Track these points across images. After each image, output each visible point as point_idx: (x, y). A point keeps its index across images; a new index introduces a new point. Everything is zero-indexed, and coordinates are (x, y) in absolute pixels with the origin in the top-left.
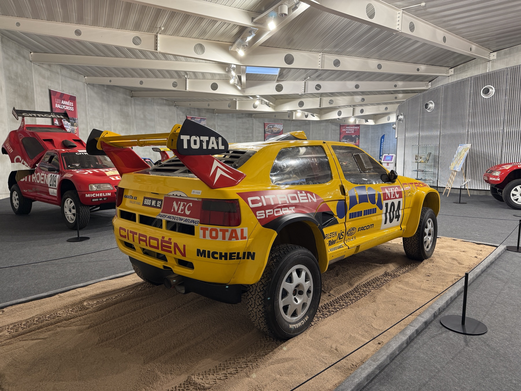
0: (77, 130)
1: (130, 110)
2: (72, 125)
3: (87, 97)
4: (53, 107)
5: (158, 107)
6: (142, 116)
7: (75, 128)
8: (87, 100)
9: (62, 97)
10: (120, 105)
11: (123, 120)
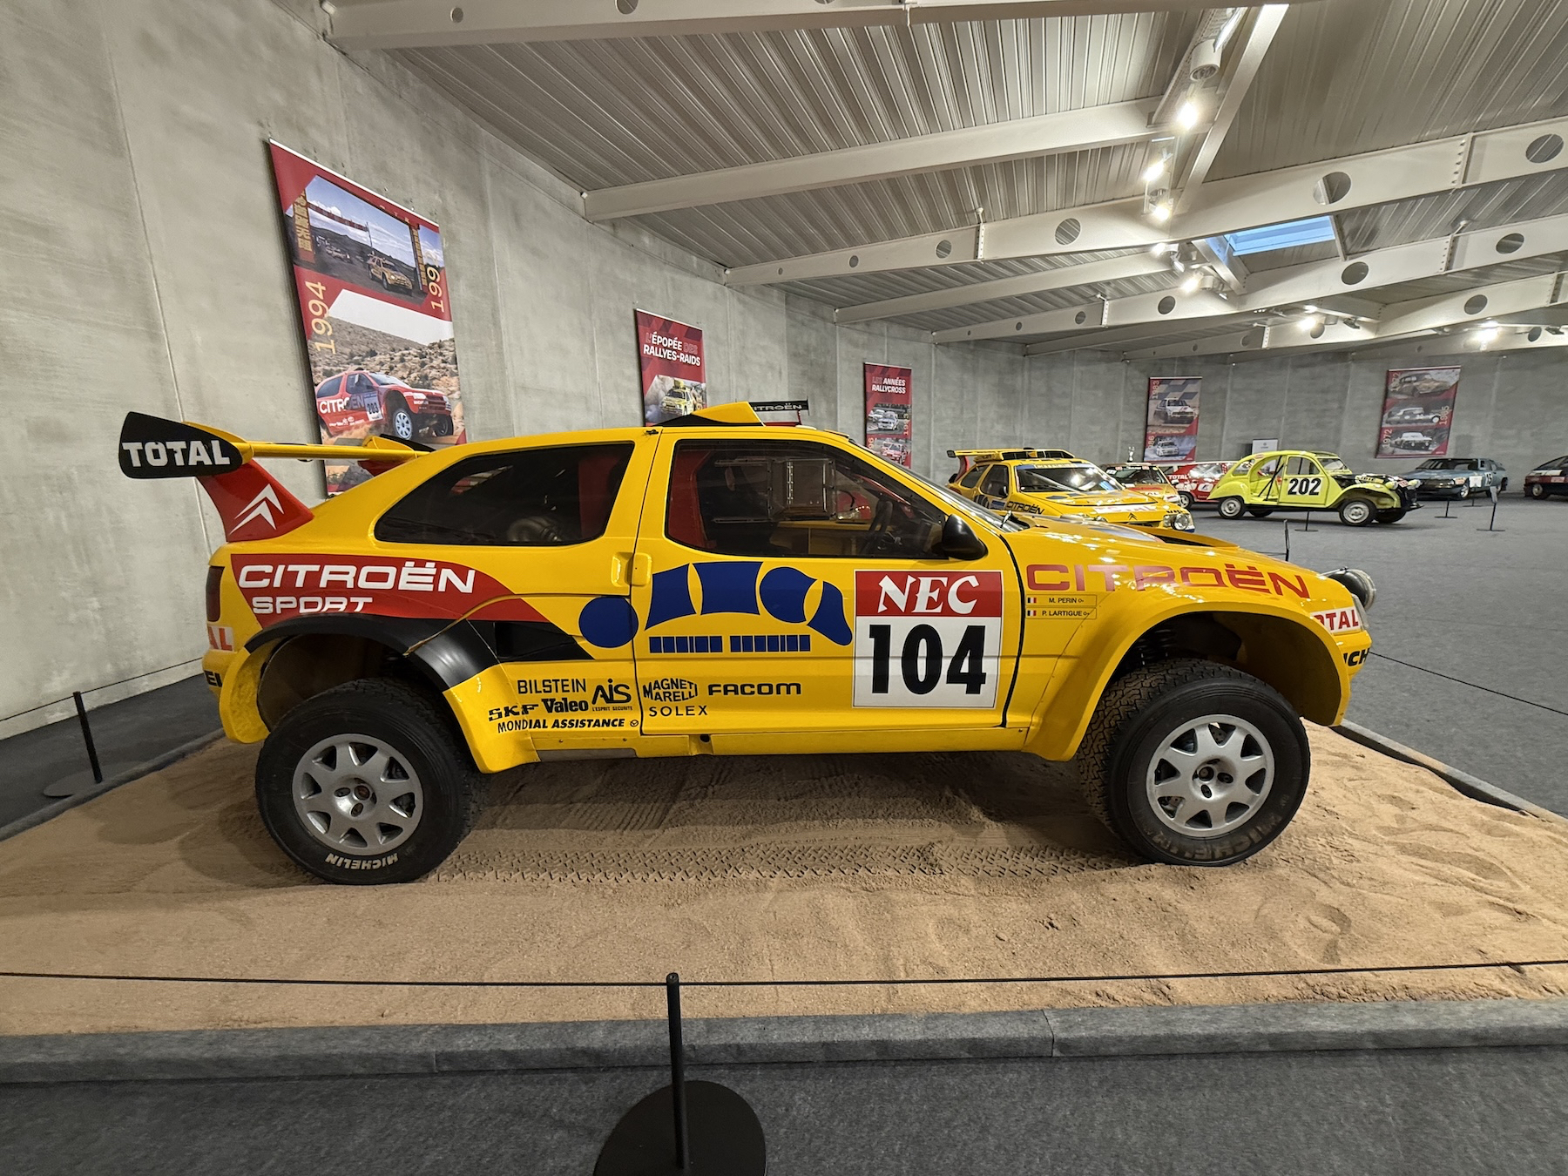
0: (910, 424)
1: (1020, 381)
2: (901, 416)
3: (933, 366)
4: (868, 391)
5: (1083, 368)
6: (1044, 390)
7: (906, 421)
8: (933, 372)
9: (885, 372)
10: (1000, 372)
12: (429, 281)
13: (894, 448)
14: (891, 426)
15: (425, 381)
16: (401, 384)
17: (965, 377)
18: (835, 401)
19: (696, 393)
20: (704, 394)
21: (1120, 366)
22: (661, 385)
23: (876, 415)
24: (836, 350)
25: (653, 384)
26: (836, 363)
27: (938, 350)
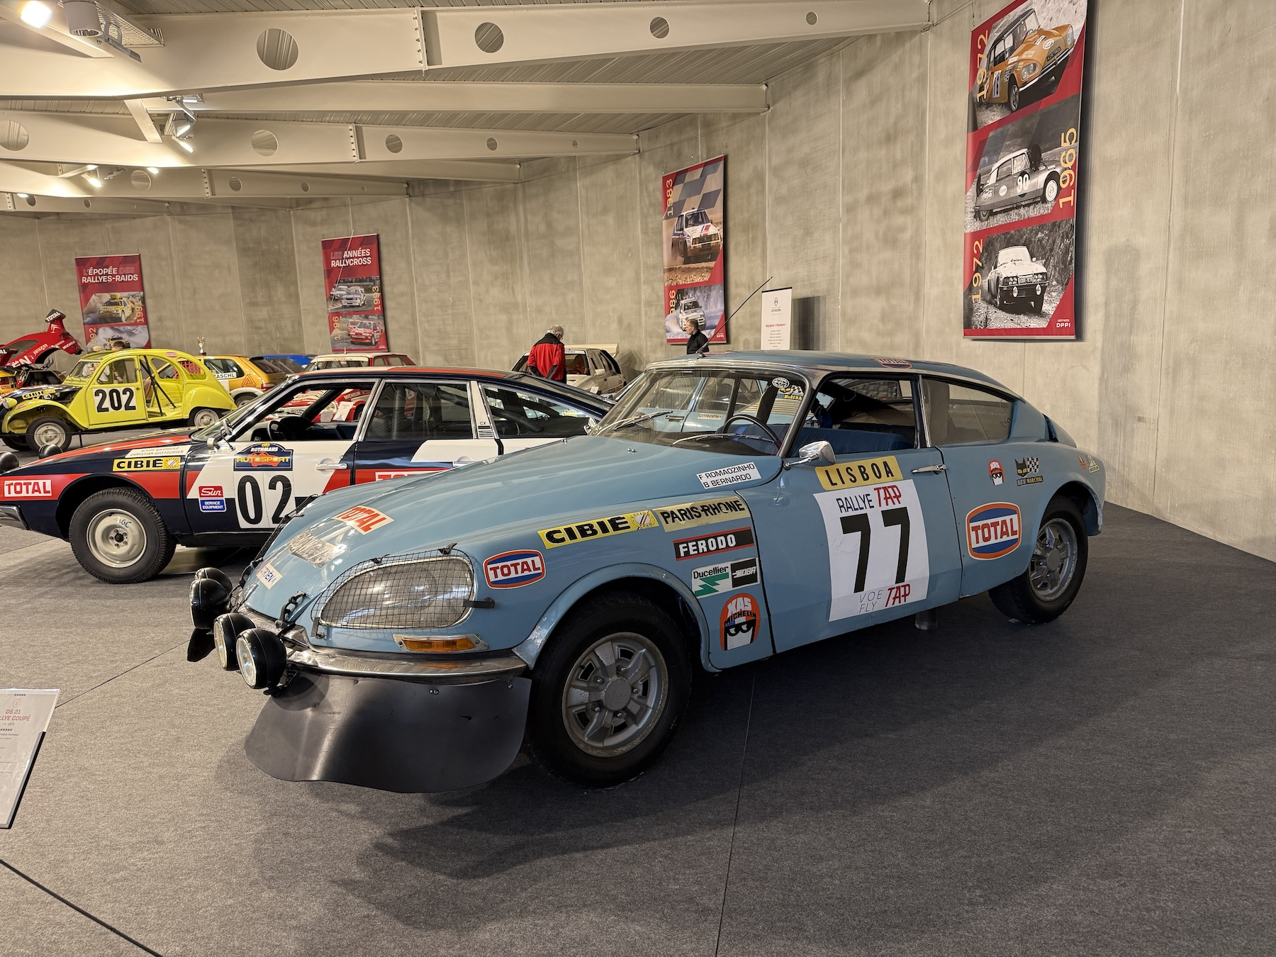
1: (512, 223)
6: (543, 228)
9: (343, 245)
10: (488, 215)
11: (494, 254)
13: (365, 326)
14: (358, 302)
17: (449, 229)
18: (295, 283)
19: (133, 300)
20: (143, 300)
21: (632, 164)
22: (99, 301)
23: (338, 292)
24: (292, 234)
25: (91, 300)
26: (293, 248)
27: (413, 204)
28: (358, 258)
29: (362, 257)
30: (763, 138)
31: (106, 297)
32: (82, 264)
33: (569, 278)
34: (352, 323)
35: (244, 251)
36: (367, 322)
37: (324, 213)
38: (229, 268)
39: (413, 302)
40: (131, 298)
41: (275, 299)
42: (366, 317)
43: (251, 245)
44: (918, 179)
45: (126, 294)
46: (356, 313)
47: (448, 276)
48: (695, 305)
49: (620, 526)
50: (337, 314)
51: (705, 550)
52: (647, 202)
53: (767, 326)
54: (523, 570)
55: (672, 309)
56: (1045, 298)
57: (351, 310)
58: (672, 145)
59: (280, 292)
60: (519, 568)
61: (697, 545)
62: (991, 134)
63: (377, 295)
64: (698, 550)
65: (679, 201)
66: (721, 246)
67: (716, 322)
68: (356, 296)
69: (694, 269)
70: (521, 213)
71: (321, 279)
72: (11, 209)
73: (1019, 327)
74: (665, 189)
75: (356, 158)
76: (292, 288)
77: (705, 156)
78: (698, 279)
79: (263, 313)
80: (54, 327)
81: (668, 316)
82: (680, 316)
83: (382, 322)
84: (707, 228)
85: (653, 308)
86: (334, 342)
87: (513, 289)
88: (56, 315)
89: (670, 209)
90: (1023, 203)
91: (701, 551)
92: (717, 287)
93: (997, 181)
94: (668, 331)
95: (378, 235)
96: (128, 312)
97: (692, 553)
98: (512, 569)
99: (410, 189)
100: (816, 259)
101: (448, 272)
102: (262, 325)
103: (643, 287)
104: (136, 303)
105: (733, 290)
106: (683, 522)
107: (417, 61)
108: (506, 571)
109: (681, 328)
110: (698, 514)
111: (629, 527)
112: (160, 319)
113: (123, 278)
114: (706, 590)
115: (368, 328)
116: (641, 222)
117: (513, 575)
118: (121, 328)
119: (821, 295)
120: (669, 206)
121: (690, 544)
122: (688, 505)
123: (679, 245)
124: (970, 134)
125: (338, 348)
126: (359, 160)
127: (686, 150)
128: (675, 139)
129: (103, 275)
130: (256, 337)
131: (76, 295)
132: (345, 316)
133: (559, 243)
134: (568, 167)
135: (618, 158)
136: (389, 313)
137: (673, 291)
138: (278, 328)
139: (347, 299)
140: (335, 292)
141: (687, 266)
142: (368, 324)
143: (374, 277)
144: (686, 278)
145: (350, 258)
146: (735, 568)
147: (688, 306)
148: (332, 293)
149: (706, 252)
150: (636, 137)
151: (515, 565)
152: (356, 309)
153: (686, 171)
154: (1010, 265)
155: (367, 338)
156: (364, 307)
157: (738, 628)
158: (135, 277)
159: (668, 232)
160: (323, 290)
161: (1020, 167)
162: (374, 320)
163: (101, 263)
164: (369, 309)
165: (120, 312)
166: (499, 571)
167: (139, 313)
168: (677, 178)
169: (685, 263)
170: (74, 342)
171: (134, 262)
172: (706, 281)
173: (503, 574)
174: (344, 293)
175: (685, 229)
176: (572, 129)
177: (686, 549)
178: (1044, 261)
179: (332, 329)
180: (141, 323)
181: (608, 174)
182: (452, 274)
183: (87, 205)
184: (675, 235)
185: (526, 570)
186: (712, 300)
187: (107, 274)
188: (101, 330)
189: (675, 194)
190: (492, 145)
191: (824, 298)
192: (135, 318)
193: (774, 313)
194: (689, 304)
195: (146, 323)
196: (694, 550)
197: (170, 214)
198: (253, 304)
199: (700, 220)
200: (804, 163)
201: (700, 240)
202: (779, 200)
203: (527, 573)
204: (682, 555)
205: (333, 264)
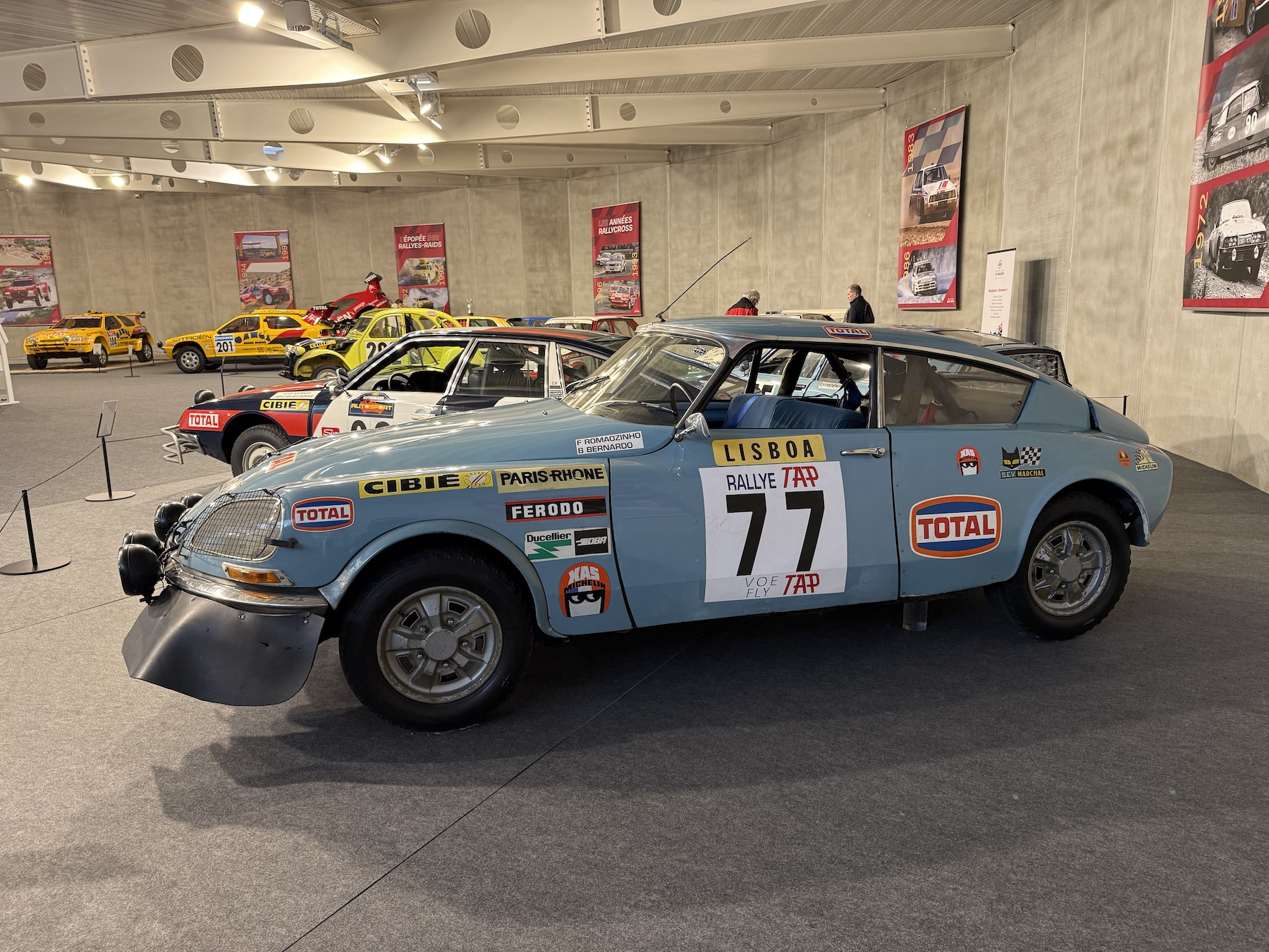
0: (640, 264)
1: (761, 185)
2: (631, 255)
9: (611, 212)
10: (739, 178)
11: (741, 217)
12: (282, 250)
13: (623, 290)
14: (619, 268)
15: (278, 284)
16: (269, 286)
17: (702, 194)
18: (568, 251)
19: (438, 265)
20: (445, 264)
21: (877, 118)
22: (411, 264)
23: (603, 259)
24: (567, 203)
25: (405, 265)
26: (568, 216)
27: (672, 171)
28: (621, 225)
29: (626, 225)
30: (1006, 84)
31: (417, 261)
32: (399, 232)
33: (810, 240)
34: (613, 289)
35: (527, 220)
36: (625, 287)
37: (595, 182)
38: (515, 236)
39: (666, 267)
40: (436, 263)
41: (551, 265)
42: (625, 283)
43: (533, 214)
44: (1154, 123)
45: (431, 259)
46: (617, 278)
47: (699, 242)
48: (928, 267)
49: (448, 483)
50: (601, 280)
51: (544, 514)
52: (890, 159)
53: (990, 291)
54: (330, 516)
55: (906, 272)
56: (1262, 262)
57: (613, 275)
58: (917, 97)
59: (555, 259)
60: (327, 513)
61: (534, 509)
62: (1225, 65)
63: (636, 261)
64: (534, 513)
65: (919, 157)
66: (958, 203)
67: (947, 286)
68: (617, 262)
69: (929, 229)
70: (770, 176)
71: (589, 246)
72: (337, 184)
73: (1234, 297)
74: (907, 144)
75: (590, 128)
76: (565, 255)
77: (948, 107)
78: (933, 240)
79: (540, 278)
80: (371, 287)
81: (901, 279)
82: (913, 280)
83: (638, 287)
84: (945, 185)
85: (888, 271)
86: (597, 306)
87: (756, 253)
88: (373, 277)
89: (910, 166)
90: (1249, 148)
91: (538, 515)
92: (951, 248)
93: (1227, 121)
94: (900, 296)
95: (640, 203)
96: (433, 276)
97: (526, 515)
98: (320, 514)
99: (671, 155)
100: (1049, 218)
101: (699, 238)
102: (539, 289)
103: (880, 249)
104: (439, 268)
105: (967, 251)
106: (523, 485)
107: (596, 30)
108: (312, 515)
109: (913, 292)
110: (543, 479)
111: (458, 485)
112: (458, 283)
113: (430, 245)
114: (542, 554)
115: (626, 292)
116: (883, 181)
117: (319, 519)
118: (427, 290)
119: (1052, 257)
120: (909, 162)
121: (526, 508)
122: (537, 469)
123: (917, 204)
124: (1205, 66)
125: (600, 312)
126: (593, 130)
127: (931, 102)
128: (921, 91)
129: (415, 242)
130: (534, 301)
131: (393, 260)
132: (607, 282)
133: (803, 204)
134: (817, 126)
135: (863, 114)
136: (645, 278)
137: (908, 253)
138: (552, 293)
139: (611, 265)
140: (601, 259)
141: (923, 225)
142: (626, 289)
143: (634, 244)
144: (921, 239)
145: (614, 226)
146: (579, 536)
147: (921, 269)
148: (597, 259)
149: (942, 211)
150: (883, 91)
151: (323, 511)
152: (617, 275)
153: (928, 124)
154: (1232, 222)
155: (624, 302)
156: (624, 273)
157: (583, 597)
158: (440, 244)
159: (906, 192)
160: (590, 257)
161: (1249, 104)
162: (632, 285)
163: (414, 231)
164: (627, 275)
165: (427, 275)
166: (305, 515)
167: (441, 277)
168: (918, 132)
169: (921, 223)
170: (386, 301)
171: (437, 230)
172: (940, 242)
173: (309, 518)
174: (608, 259)
175: (924, 187)
176: (810, 86)
177: (520, 512)
178: (1264, 217)
179: (596, 293)
180: (442, 286)
181: (854, 130)
182: (702, 240)
183: (399, 180)
184: (913, 192)
185: (333, 516)
186: (945, 262)
187: (418, 242)
188: (411, 291)
189: (916, 149)
190: (725, 107)
191: (1056, 259)
192: (438, 281)
193: (998, 276)
194: (922, 267)
195: (447, 286)
196: (529, 514)
197: (469, 186)
198: (532, 270)
199: (939, 176)
200: (1044, 111)
201: (936, 197)
202: (1019, 152)
203: (334, 519)
204: (514, 516)
205: (601, 231)
